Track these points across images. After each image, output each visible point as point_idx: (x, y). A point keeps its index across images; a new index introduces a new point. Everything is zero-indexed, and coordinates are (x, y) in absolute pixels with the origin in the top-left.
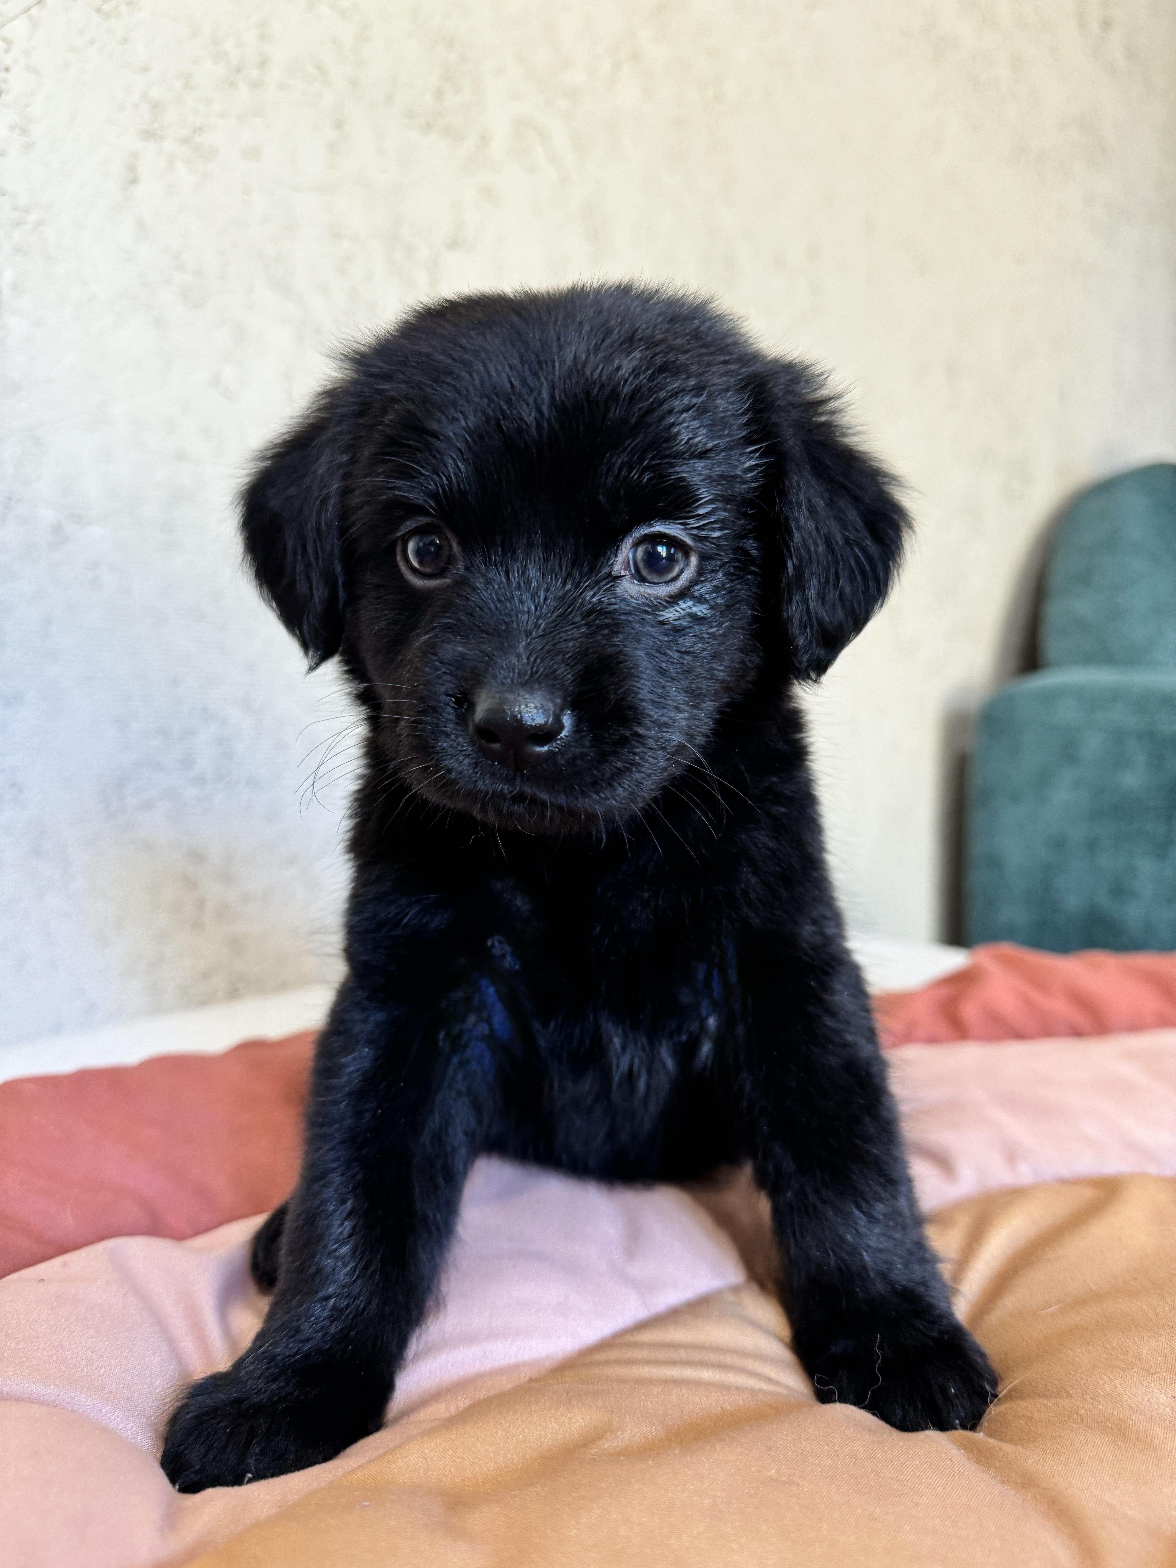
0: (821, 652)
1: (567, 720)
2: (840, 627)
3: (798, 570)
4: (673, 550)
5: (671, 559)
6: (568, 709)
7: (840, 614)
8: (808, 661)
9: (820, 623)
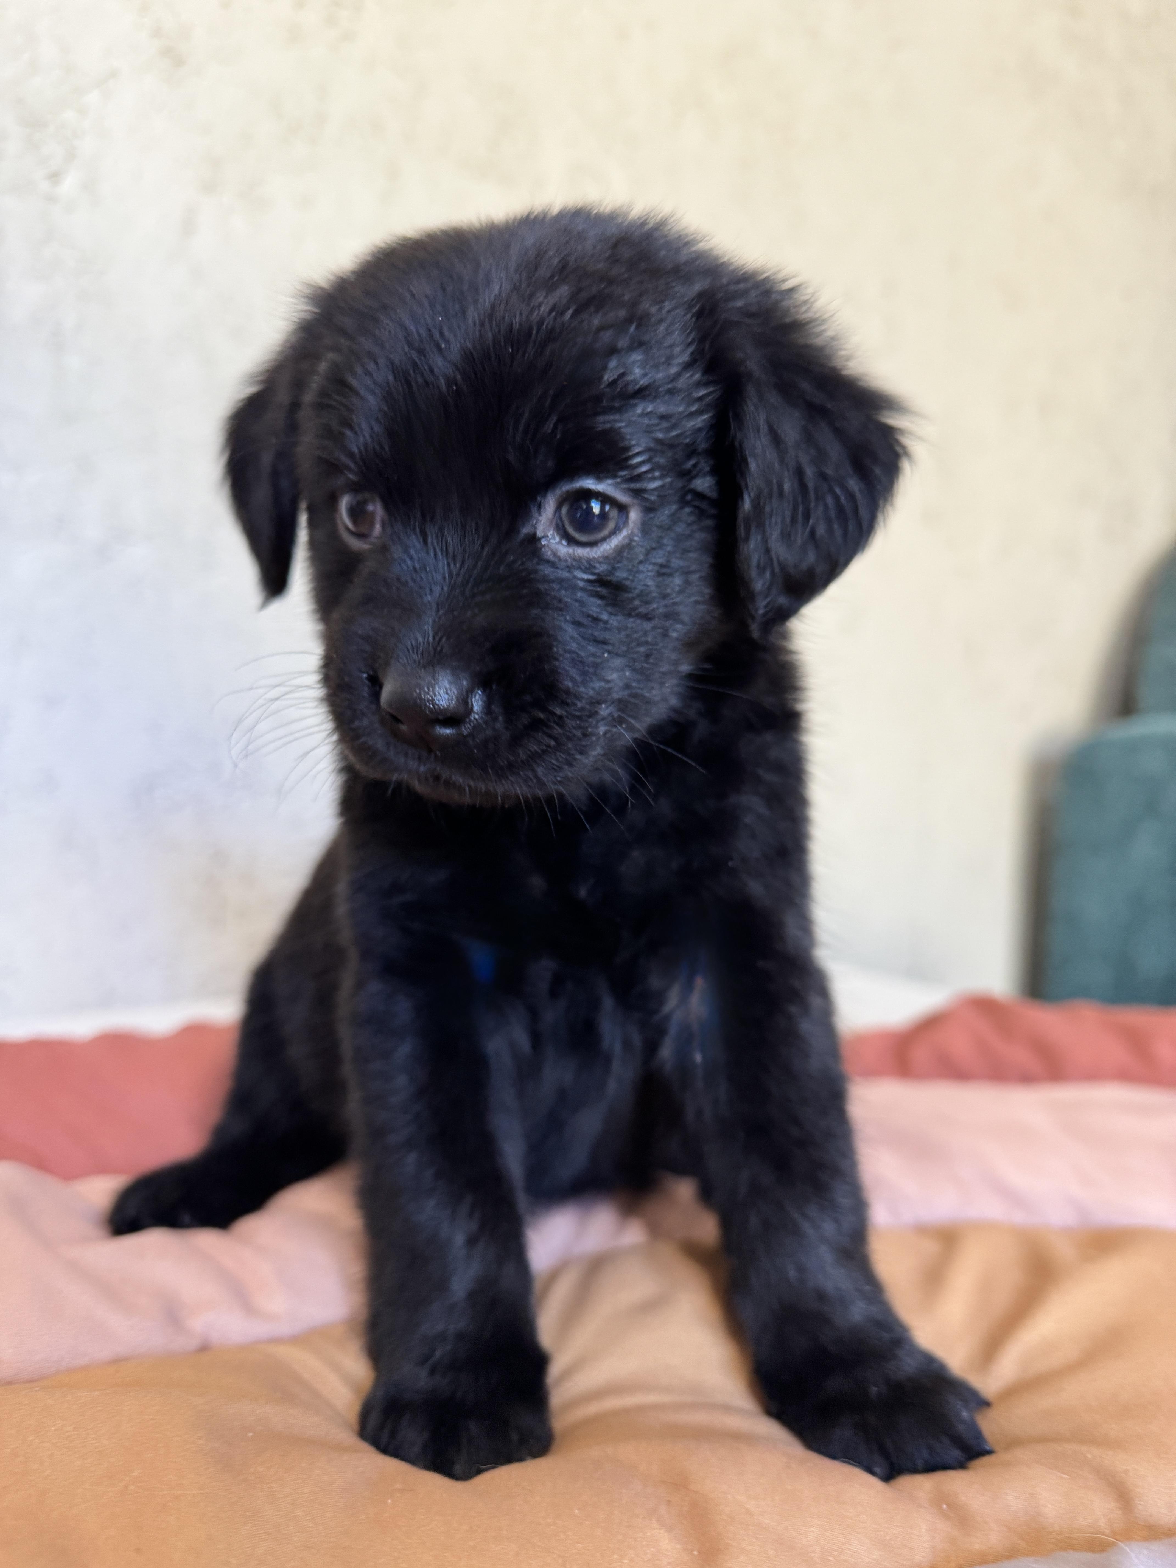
0: (783, 600)
1: (477, 703)
2: (811, 573)
3: (757, 506)
4: (607, 508)
5: (603, 515)
6: (478, 689)
7: (811, 557)
8: (766, 606)
9: (783, 567)
